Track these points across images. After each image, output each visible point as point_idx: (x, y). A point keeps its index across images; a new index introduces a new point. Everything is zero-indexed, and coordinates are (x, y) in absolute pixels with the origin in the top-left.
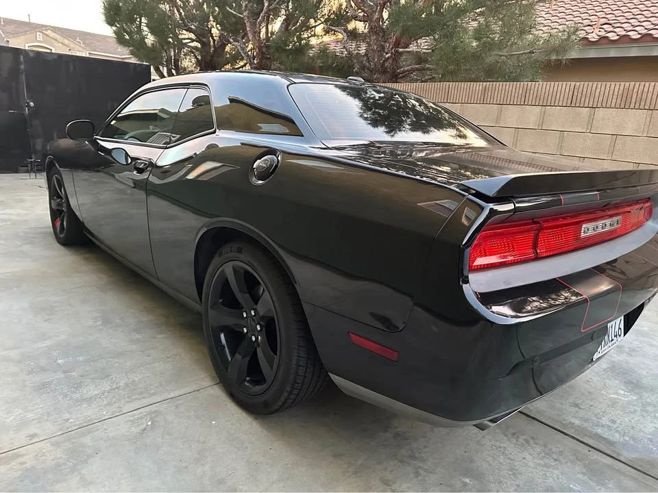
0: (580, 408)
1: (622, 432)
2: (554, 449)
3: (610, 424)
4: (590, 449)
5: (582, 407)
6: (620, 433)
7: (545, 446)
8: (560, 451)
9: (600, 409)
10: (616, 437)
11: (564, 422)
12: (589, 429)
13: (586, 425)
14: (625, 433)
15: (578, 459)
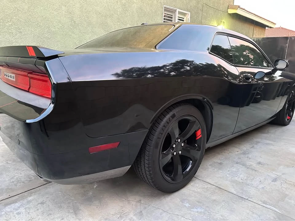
0: (39, 204)
1: (8, 213)
2: (19, 184)
3: (19, 211)
4: (10, 196)
5: (39, 205)
6: (9, 212)
7: (23, 182)
8: (17, 185)
9: (32, 212)
10: (8, 209)
11: (33, 194)
12: (22, 201)
13: (25, 201)
14: (7, 214)
15: (8, 189)
